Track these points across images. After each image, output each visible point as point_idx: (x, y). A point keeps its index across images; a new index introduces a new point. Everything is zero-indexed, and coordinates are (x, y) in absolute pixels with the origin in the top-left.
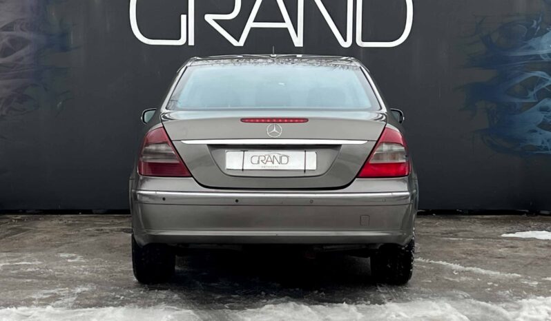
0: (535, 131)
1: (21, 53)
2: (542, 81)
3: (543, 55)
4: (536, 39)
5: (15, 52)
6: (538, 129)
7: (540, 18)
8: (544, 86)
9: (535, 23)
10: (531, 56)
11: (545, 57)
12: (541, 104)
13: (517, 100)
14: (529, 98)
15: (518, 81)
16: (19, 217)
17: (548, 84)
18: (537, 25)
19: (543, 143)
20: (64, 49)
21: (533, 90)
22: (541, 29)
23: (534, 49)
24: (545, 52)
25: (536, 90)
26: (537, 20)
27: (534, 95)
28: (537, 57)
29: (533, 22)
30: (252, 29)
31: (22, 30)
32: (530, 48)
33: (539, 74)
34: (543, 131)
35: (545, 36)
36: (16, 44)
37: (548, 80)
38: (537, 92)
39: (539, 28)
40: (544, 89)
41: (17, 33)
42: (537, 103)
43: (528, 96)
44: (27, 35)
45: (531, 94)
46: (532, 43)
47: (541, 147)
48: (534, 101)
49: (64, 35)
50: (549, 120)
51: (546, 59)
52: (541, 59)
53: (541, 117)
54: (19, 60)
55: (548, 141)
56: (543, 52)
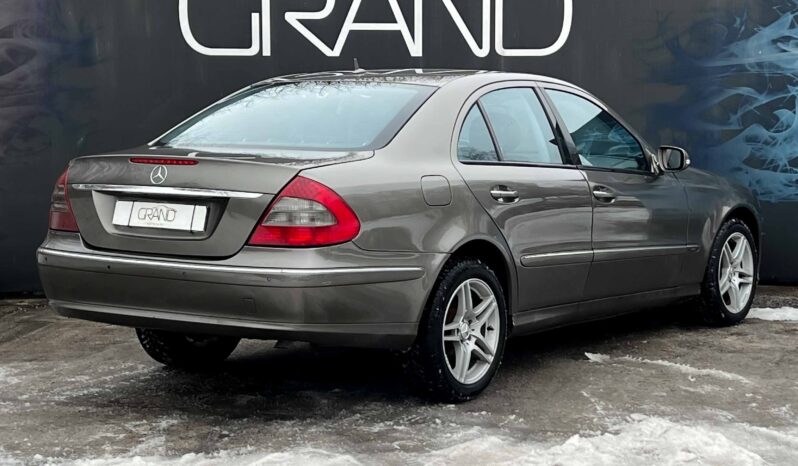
0: (739, 169)
1: (24, 69)
2: (748, 100)
3: (750, 65)
4: (739, 43)
5: (16, 67)
6: (744, 166)
7: (745, 14)
8: (752, 108)
9: (738, 21)
10: (732, 66)
11: (753, 67)
12: (748, 131)
13: (716, 128)
14: (730, 124)
15: (717, 100)
16: (26, 302)
17: (756, 105)
18: (741, 25)
19: (750, 185)
20: (86, 61)
21: (736, 113)
22: (746, 29)
23: (736, 56)
24: (752, 60)
25: (740, 113)
26: (741, 17)
27: (738, 119)
28: (741, 68)
29: (735, 20)
30: (352, 33)
31: (25, 36)
32: (732, 55)
33: (745, 91)
34: (749, 169)
35: (751, 39)
36: (17, 55)
37: (756, 99)
38: (742, 116)
39: (743, 28)
40: (751, 111)
41: (17, 40)
42: (741, 131)
43: (731, 121)
44: (32, 43)
45: (734, 118)
46: (734, 48)
48: (738, 128)
49: (86, 43)
50: (758, 154)
51: (753, 71)
52: (747, 70)
53: (747, 150)
54: (22, 78)
55: (758, 182)
56: (749, 60)
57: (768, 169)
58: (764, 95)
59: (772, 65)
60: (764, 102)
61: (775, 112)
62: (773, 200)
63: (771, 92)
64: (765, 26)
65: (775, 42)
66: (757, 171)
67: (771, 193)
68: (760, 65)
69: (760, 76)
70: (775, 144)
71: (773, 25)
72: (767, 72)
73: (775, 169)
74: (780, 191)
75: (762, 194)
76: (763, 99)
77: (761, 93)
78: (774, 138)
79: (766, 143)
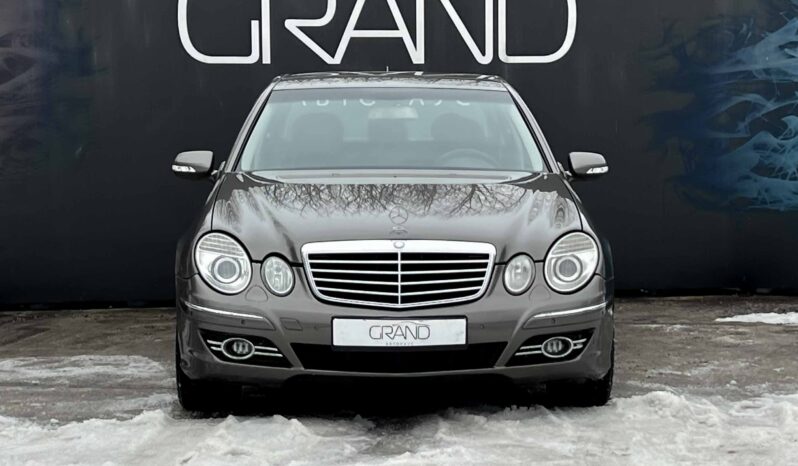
0: (748, 177)
1: (22, 78)
2: (755, 107)
3: (756, 71)
4: (749, 48)
5: (13, 77)
6: (754, 176)
7: (752, 21)
8: (758, 115)
9: (745, 27)
10: (741, 72)
11: (760, 74)
12: (757, 139)
13: (723, 135)
14: (739, 131)
15: (724, 108)
17: (764, 112)
18: (748, 30)
19: (759, 194)
20: (85, 70)
21: (743, 120)
22: (753, 34)
23: (744, 63)
24: (759, 66)
25: (748, 120)
26: (748, 23)
27: (746, 127)
28: (749, 74)
29: (742, 27)
30: (353, 40)
31: (23, 45)
32: (739, 62)
33: (752, 97)
34: (758, 177)
35: (758, 45)
36: (16, 64)
37: (763, 106)
38: (750, 124)
39: (750, 35)
40: (759, 118)
41: (15, 49)
42: (748, 139)
43: (738, 129)
44: (30, 52)
45: (742, 126)
46: (741, 54)
47: (756, 199)
48: (746, 136)
49: (84, 52)
50: (767, 162)
51: (760, 77)
52: (754, 77)
53: (755, 157)
54: (19, 88)
55: (767, 191)
56: (756, 67)
57: (776, 177)
58: (772, 101)
59: (779, 72)
60: (772, 109)
61: (784, 119)
62: (782, 209)
63: (778, 100)
64: (772, 32)
65: (782, 47)
66: (766, 179)
67: (781, 201)
68: (767, 71)
69: (768, 83)
70: (784, 151)
71: (780, 31)
72: (774, 79)
73: (784, 177)
74: (789, 199)
75: (771, 203)
76: (771, 106)
77: (769, 99)
78: (782, 146)
79: (775, 150)
